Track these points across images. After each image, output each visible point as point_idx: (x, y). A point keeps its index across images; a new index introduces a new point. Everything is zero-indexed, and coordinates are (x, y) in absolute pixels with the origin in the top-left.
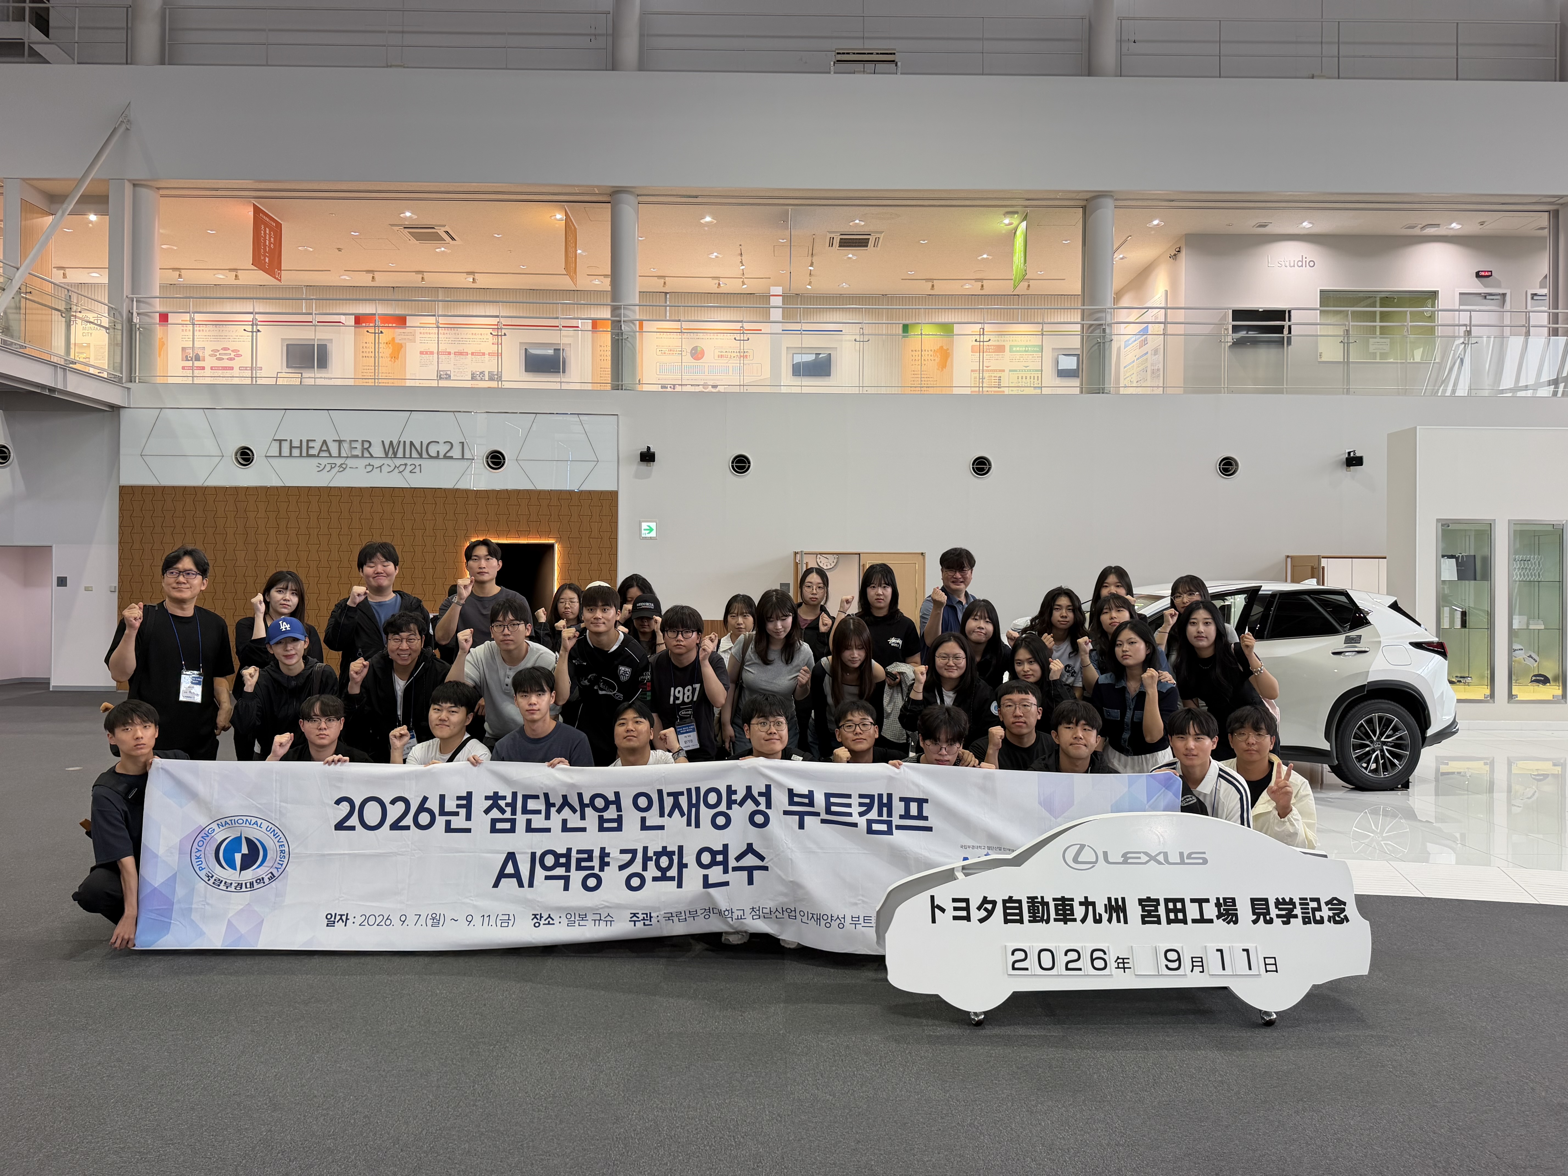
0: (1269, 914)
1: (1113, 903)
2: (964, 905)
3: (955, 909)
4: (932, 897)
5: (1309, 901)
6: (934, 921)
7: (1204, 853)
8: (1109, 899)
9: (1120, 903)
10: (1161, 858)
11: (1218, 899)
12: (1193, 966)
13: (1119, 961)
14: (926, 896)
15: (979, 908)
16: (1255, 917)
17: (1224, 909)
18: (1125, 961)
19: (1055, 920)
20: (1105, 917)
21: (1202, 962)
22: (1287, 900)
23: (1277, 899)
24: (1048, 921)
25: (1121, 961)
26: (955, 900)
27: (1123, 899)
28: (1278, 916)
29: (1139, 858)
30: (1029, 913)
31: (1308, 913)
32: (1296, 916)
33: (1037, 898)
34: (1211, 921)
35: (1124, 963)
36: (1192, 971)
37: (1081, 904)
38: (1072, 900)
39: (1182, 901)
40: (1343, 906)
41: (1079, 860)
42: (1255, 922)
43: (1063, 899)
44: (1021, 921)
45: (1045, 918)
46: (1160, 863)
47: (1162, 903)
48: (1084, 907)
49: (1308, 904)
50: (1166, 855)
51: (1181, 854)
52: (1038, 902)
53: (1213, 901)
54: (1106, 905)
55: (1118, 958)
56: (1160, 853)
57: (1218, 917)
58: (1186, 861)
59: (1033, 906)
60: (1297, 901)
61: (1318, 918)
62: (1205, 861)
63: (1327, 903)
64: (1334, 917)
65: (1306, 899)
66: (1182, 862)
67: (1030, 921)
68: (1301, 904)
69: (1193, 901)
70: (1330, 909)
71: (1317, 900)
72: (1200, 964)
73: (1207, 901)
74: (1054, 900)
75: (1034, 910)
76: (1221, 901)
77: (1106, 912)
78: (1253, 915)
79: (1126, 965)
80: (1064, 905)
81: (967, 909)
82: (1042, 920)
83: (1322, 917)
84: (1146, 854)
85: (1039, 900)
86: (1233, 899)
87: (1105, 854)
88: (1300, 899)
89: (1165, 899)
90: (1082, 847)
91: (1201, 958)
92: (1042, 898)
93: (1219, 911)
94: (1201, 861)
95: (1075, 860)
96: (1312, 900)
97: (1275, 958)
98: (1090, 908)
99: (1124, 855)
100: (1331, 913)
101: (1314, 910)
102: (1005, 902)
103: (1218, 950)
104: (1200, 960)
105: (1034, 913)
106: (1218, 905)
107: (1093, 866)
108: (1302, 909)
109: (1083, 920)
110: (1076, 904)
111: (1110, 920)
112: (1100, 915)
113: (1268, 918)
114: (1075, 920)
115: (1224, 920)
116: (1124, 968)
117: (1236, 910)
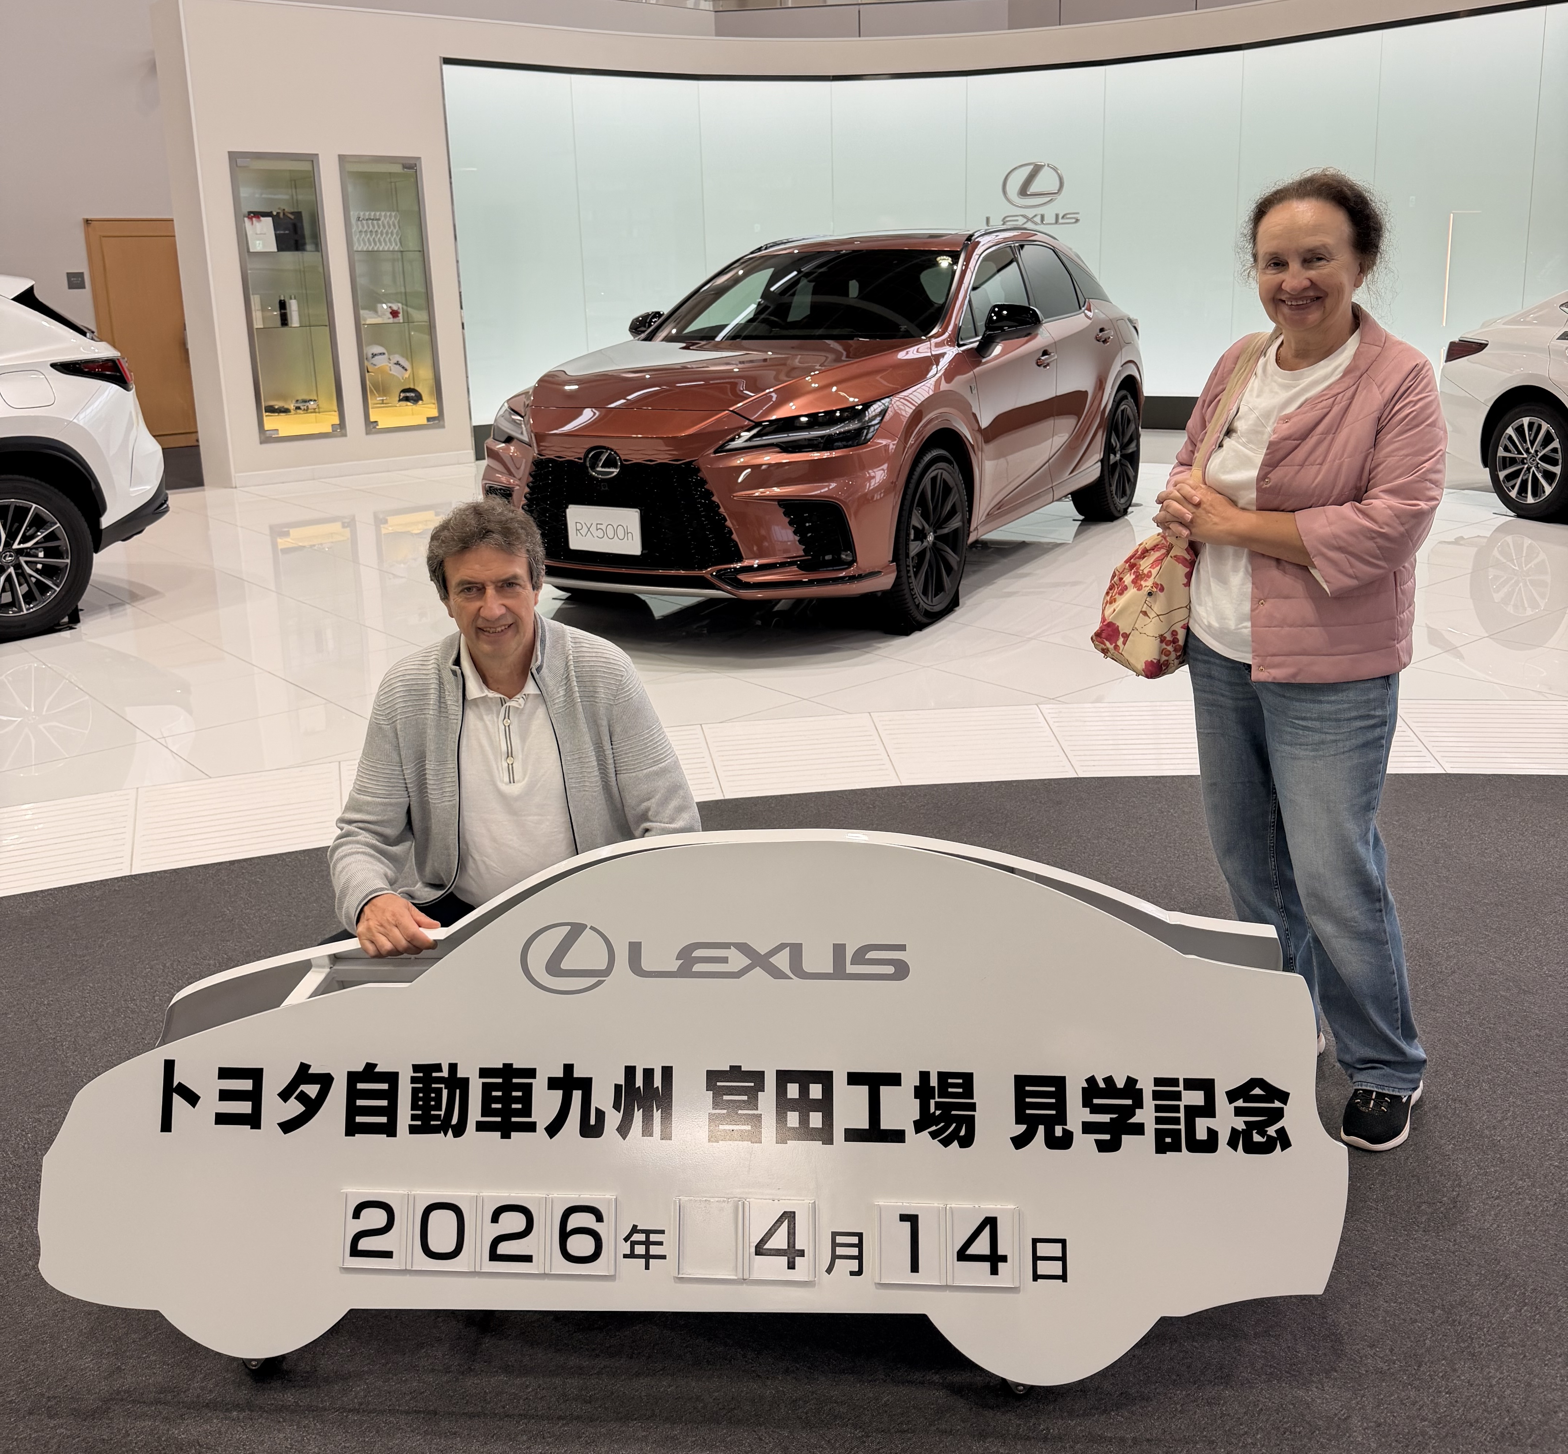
0: (1064, 1123)
1: (639, 1082)
2: (246, 1085)
3: (225, 1095)
4: (169, 1065)
5: (1181, 1088)
6: (166, 1126)
7: (902, 948)
8: (630, 1071)
9: (658, 1082)
10: (782, 961)
11: (924, 1076)
12: (834, 1257)
13: (636, 1237)
14: (152, 1062)
15: (285, 1095)
16: (1022, 1128)
17: (938, 1105)
18: (653, 1237)
19: (481, 1127)
20: (613, 1119)
21: (860, 1245)
22: (1120, 1084)
23: (1091, 1081)
24: (459, 1131)
25: (642, 1237)
26: (225, 1073)
27: (667, 1072)
28: (1088, 1128)
29: (725, 960)
30: (414, 1107)
31: (1177, 1121)
32: (1139, 1129)
33: (438, 1067)
34: (898, 1136)
35: (647, 1243)
36: (829, 1270)
37: (553, 1083)
38: (531, 1073)
39: (825, 1078)
40: (1277, 1104)
41: (565, 965)
42: (1020, 1142)
43: (508, 1071)
44: (390, 1130)
45: (454, 1121)
46: (777, 974)
47: (770, 1082)
48: (559, 1094)
49: (1177, 1096)
50: (796, 950)
51: (839, 950)
52: (440, 1080)
53: (910, 1081)
54: (618, 1087)
55: (635, 1230)
56: (781, 947)
57: (919, 1126)
58: (851, 969)
59: (427, 1090)
60: (1147, 1087)
61: (1201, 1134)
62: (901, 971)
63: (1232, 1096)
64: (1247, 1134)
65: (1174, 1082)
66: (839, 973)
67: (413, 1130)
68: (1156, 1095)
69: (854, 1079)
70: (1239, 1112)
71: (1207, 1086)
72: (855, 1251)
73: (894, 1079)
74: (484, 1072)
75: (427, 1099)
76: (934, 1082)
77: (617, 1106)
78: (1018, 1122)
79: (654, 1250)
80: (507, 1087)
81: (255, 1096)
82: (443, 1128)
83: (1213, 1134)
84: (744, 948)
85: (445, 1074)
86: (968, 1078)
87: (635, 949)
88: (1158, 1082)
89: (779, 1072)
90: (577, 930)
91: (860, 1235)
92: (453, 1067)
93: (924, 1108)
94: (890, 970)
95: (554, 967)
96: (1192, 1084)
97: (1063, 1242)
98: (577, 1095)
99: (686, 955)
100: (1240, 1123)
101: (1193, 1112)
102: (353, 1078)
103: (904, 1218)
104: (855, 1240)
105: (426, 1109)
106: (923, 1091)
107: (602, 982)
108: (1158, 1109)
109: (553, 1129)
110: (539, 1085)
111: (624, 1129)
112: (600, 1114)
113: (1058, 1131)
114: (531, 1127)
115: (934, 1135)
116: (647, 1257)
117: (972, 1107)
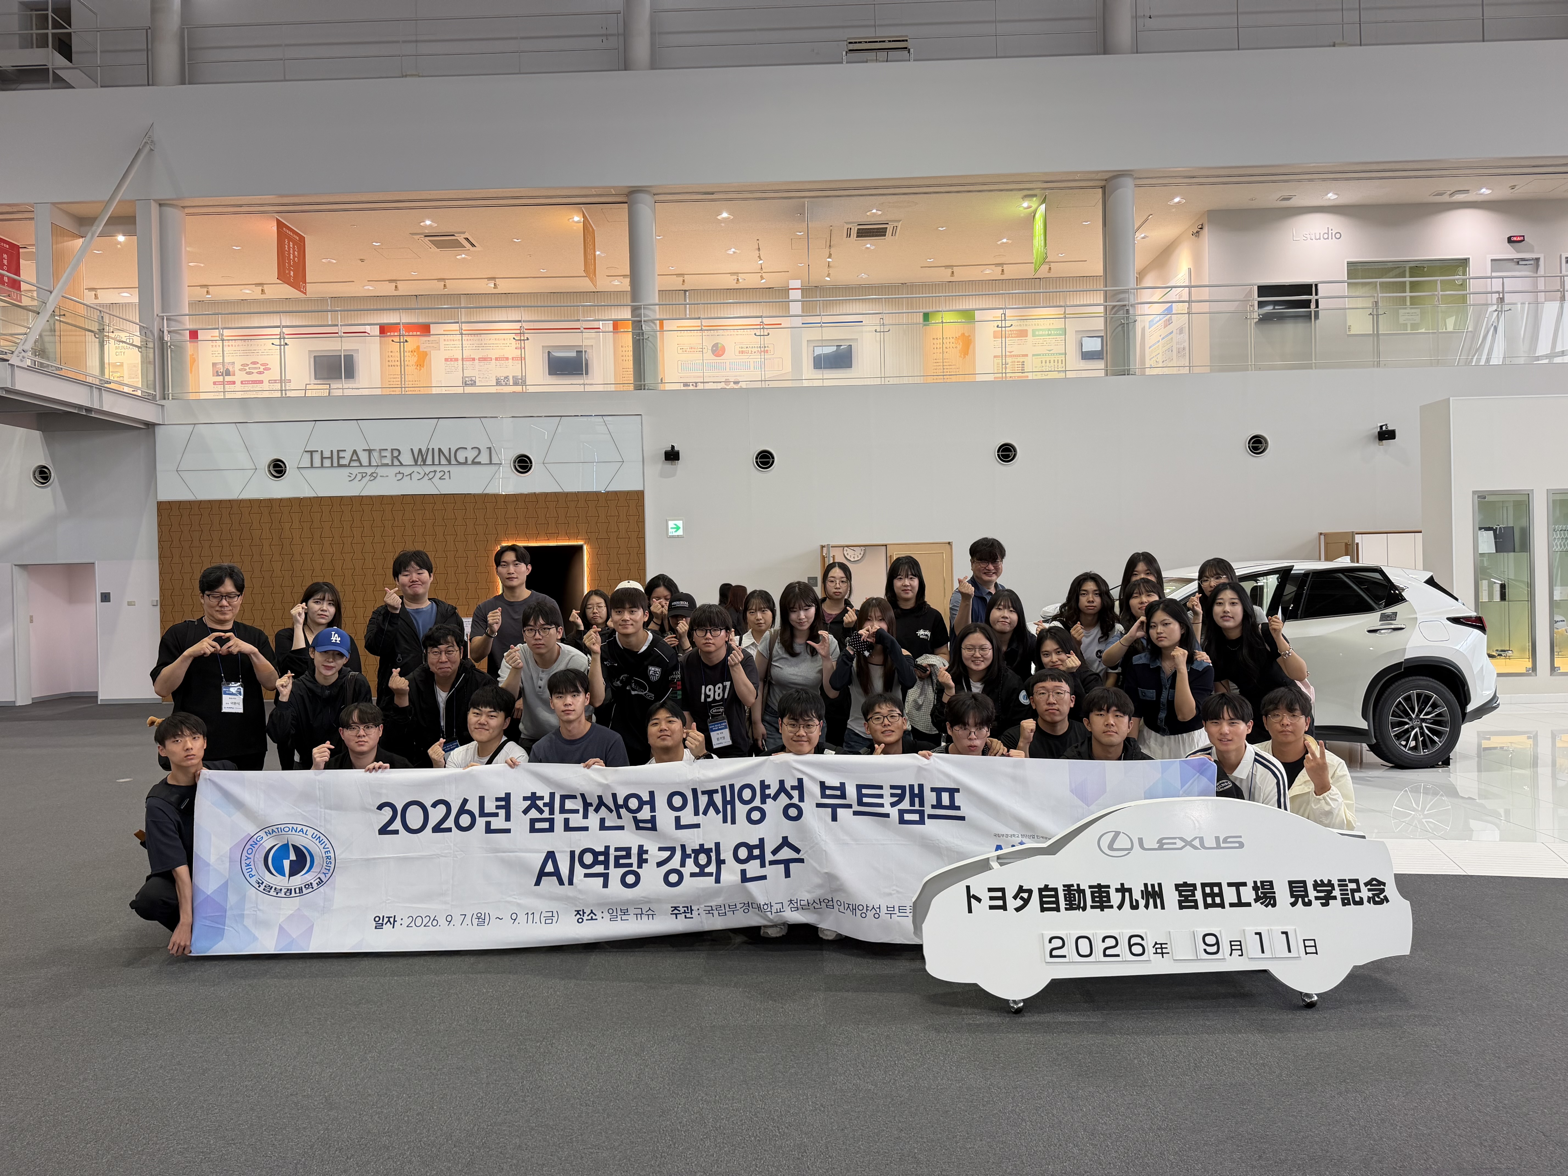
0: (1308, 896)
1: (1150, 889)
2: (999, 894)
3: (992, 898)
4: (968, 888)
5: (1347, 882)
6: (970, 911)
7: (1240, 837)
8: (1146, 885)
9: (1157, 889)
10: (1197, 843)
11: (1255, 882)
12: (1232, 950)
13: (1157, 946)
14: (961, 886)
15: (1015, 897)
16: (1293, 899)
17: (1262, 893)
18: (1163, 946)
19: (1092, 907)
20: (1142, 903)
21: (1241, 945)
22: (1326, 882)
23: (1315, 881)
24: (1084, 909)
25: (1159, 946)
26: (990, 890)
27: (1160, 885)
28: (1317, 898)
29: (1175, 843)
30: (1066, 900)
31: (1348, 894)
32: (1335, 898)
33: (1073, 885)
34: (1248, 905)
35: (1162, 948)
36: (1231, 955)
37: (1117, 890)
38: (1108, 887)
39: (1219, 885)
40: (1382, 887)
41: (1115, 847)
42: (1293, 904)
43: (1099, 886)
44: (1057, 909)
45: (1082, 905)
46: (1195, 848)
47: (1199, 887)
48: (1120, 894)
49: (1347, 885)
50: (1201, 839)
51: (1217, 838)
52: (1074, 890)
53: (1250, 884)
54: (1142, 891)
55: (1156, 943)
56: (1196, 838)
57: (1256, 901)
58: (1222, 845)
59: (1070, 894)
60: (1336, 883)
61: (1357, 899)
62: (1241, 845)
63: (1366, 884)
64: (1373, 898)
65: (1345, 880)
66: (1218, 847)
67: (1066, 909)
68: (1339, 885)
69: (1230, 885)
70: (1369, 890)
71: (1356, 881)
72: (1239, 947)
73: (1244, 884)
74: (1090, 887)
75: (1070, 897)
76: (1259, 884)
77: (1143, 898)
78: (1292, 897)
79: (1164, 951)
80: (1100, 892)
81: (1003, 898)
82: (1078, 908)
83: (1361, 898)
84: (1181, 839)
85: (1075, 888)
86: (1271, 882)
87: (1141, 840)
88: (1339, 881)
89: (1202, 884)
90: (1117, 834)
91: (1240, 941)
92: (1078, 885)
93: (1257, 894)
94: (1237, 845)
95: (1111, 847)
96: (1351, 881)
97: (1314, 940)
98: (1127, 894)
99: (1160, 841)
100: (1370, 894)
101: (1353, 891)
102: (1040, 890)
103: (1256, 934)
104: (1239, 943)
105: (1070, 901)
106: (1255, 888)
107: (1129, 853)
108: (1341, 890)
109: (1120, 907)
110: (1112, 891)
111: (1147, 906)
112: (1137, 901)
113: (1306, 900)
114: (1111, 907)
115: (1262, 903)
116: (1162, 953)
117: (1274, 893)
